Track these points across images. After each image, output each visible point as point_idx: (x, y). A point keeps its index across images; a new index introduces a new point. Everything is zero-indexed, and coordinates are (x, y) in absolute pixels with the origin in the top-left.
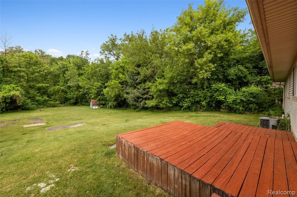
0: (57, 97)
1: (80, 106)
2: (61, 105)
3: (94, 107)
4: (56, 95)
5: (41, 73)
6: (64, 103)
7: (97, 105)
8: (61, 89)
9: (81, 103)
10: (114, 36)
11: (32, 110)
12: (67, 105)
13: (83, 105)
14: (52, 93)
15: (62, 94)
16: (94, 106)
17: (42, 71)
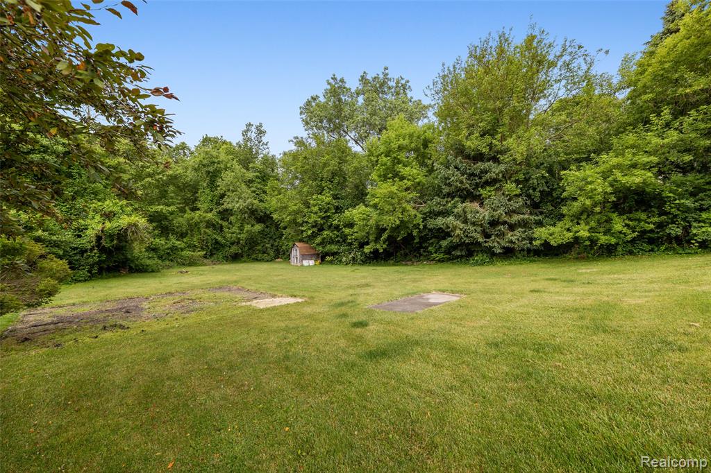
0: (195, 241)
1: (248, 262)
2: (206, 261)
3: (306, 263)
4: (192, 236)
5: (157, 177)
6: (212, 255)
7: (310, 256)
8: (207, 219)
9: (249, 255)
10: (339, 79)
11: (153, 271)
12: (219, 262)
13: (256, 260)
14: (184, 230)
15: (209, 231)
16: (305, 259)
17: (158, 174)
